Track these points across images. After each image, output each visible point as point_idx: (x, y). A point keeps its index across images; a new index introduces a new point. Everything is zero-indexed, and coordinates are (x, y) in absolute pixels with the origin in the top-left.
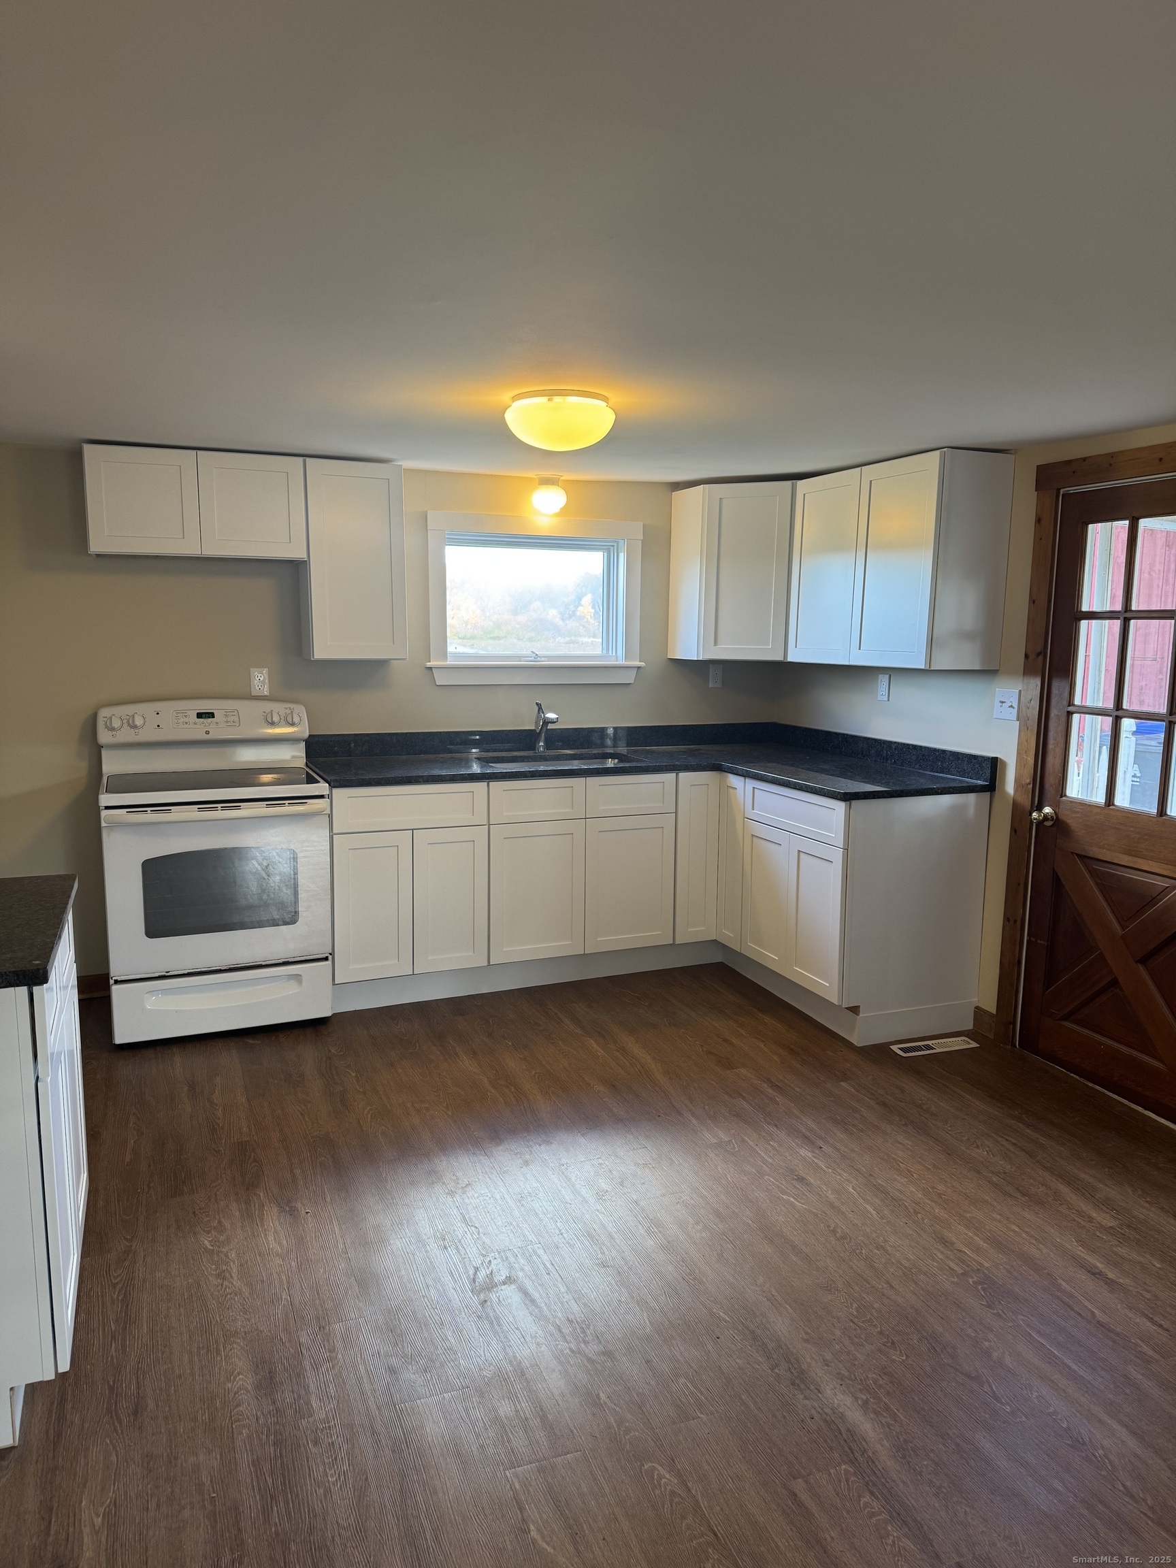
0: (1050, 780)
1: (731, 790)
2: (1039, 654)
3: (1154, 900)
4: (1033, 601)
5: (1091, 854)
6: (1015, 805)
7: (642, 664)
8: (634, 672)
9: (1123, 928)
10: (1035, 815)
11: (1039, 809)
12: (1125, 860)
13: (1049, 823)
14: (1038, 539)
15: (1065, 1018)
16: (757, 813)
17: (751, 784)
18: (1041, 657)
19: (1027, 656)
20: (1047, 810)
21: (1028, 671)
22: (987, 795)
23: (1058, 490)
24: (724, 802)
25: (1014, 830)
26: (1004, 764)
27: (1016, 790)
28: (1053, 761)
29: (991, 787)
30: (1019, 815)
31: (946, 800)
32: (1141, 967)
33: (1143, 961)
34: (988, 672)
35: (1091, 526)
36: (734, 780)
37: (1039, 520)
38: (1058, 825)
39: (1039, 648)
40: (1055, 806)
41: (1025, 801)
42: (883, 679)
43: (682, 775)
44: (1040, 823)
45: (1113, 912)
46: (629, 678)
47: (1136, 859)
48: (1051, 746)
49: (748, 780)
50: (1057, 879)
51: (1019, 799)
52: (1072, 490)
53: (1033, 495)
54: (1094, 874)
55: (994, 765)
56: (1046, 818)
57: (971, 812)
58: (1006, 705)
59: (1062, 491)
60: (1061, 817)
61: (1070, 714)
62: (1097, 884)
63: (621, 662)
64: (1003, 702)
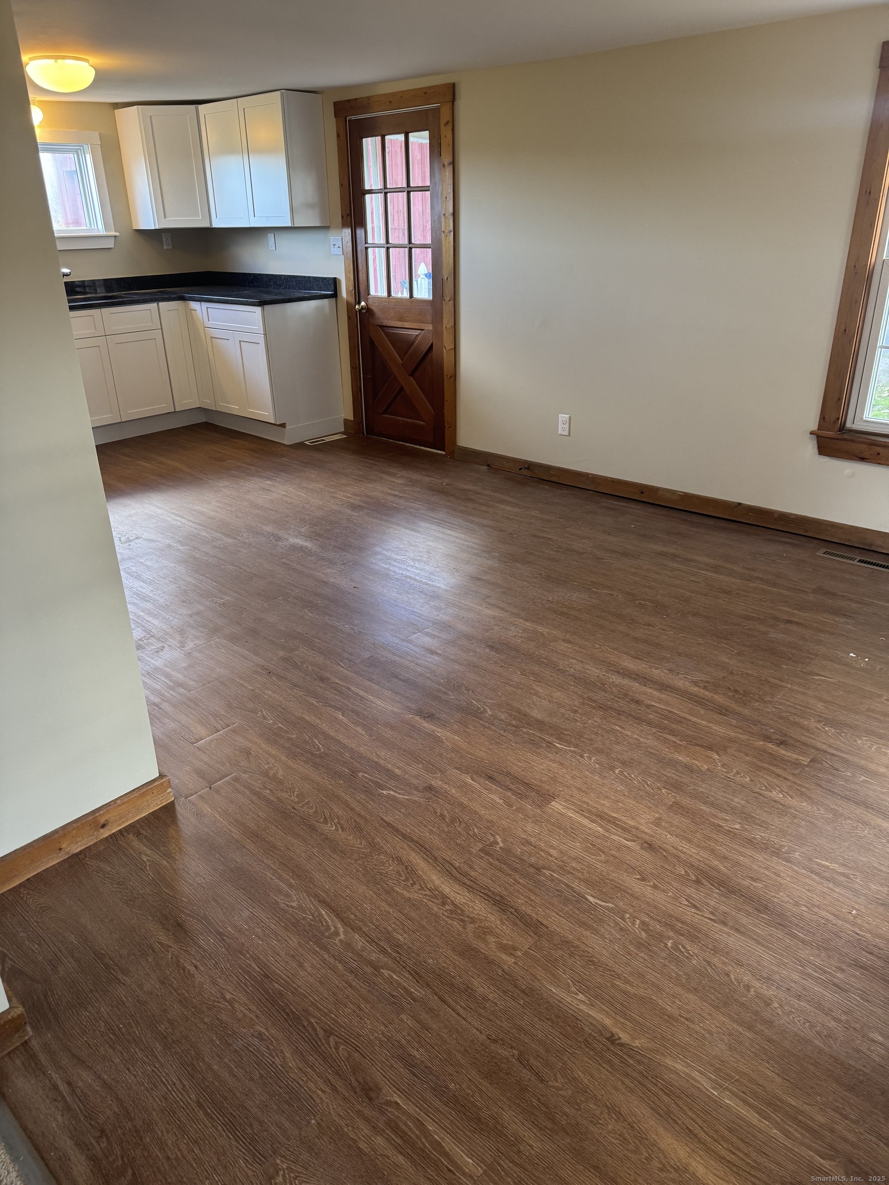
0: (362, 287)
1: (193, 312)
2: (348, 215)
3: (413, 343)
4: (341, 185)
5: (385, 324)
6: (348, 303)
7: (117, 234)
8: (113, 239)
9: (402, 360)
10: (357, 307)
11: (359, 303)
12: (399, 324)
13: (364, 311)
14: (340, 147)
15: (384, 413)
16: (211, 323)
17: (205, 305)
18: (349, 217)
19: (342, 217)
20: (363, 303)
21: (344, 225)
22: (334, 299)
23: (346, 117)
24: (190, 319)
25: (349, 318)
26: (340, 281)
27: (347, 295)
28: (362, 276)
29: (335, 295)
30: (350, 307)
31: (313, 304)
32: (411, 378)
33: (412, 374)
34: (324, 228)
35: (364, 140)
36: (194, 305)
37: (338, 136)
38: (368, 311)
39: (348, 212)
40: (366, 301)
41: (352, 301)
42: (271, 236)
43: (161, 304)
44: (360, 311)
45: (397, 353)
46: (110, 244)
47: (403, 323)
48: (360, 268)
49: (202, 303)
50: (372, 342)
51: (349, 299)
52: (353, 118)
53: (335, 119)
54: (387, 334)
55: (334, 283)
56: (362, 308)
57: (327, 310)
58: (336, 246)
59: (348, 118)
60: (369, 306)
61: (366, 248)
62: (389, 340)
63: (103, 232)
64: (334, 245)
